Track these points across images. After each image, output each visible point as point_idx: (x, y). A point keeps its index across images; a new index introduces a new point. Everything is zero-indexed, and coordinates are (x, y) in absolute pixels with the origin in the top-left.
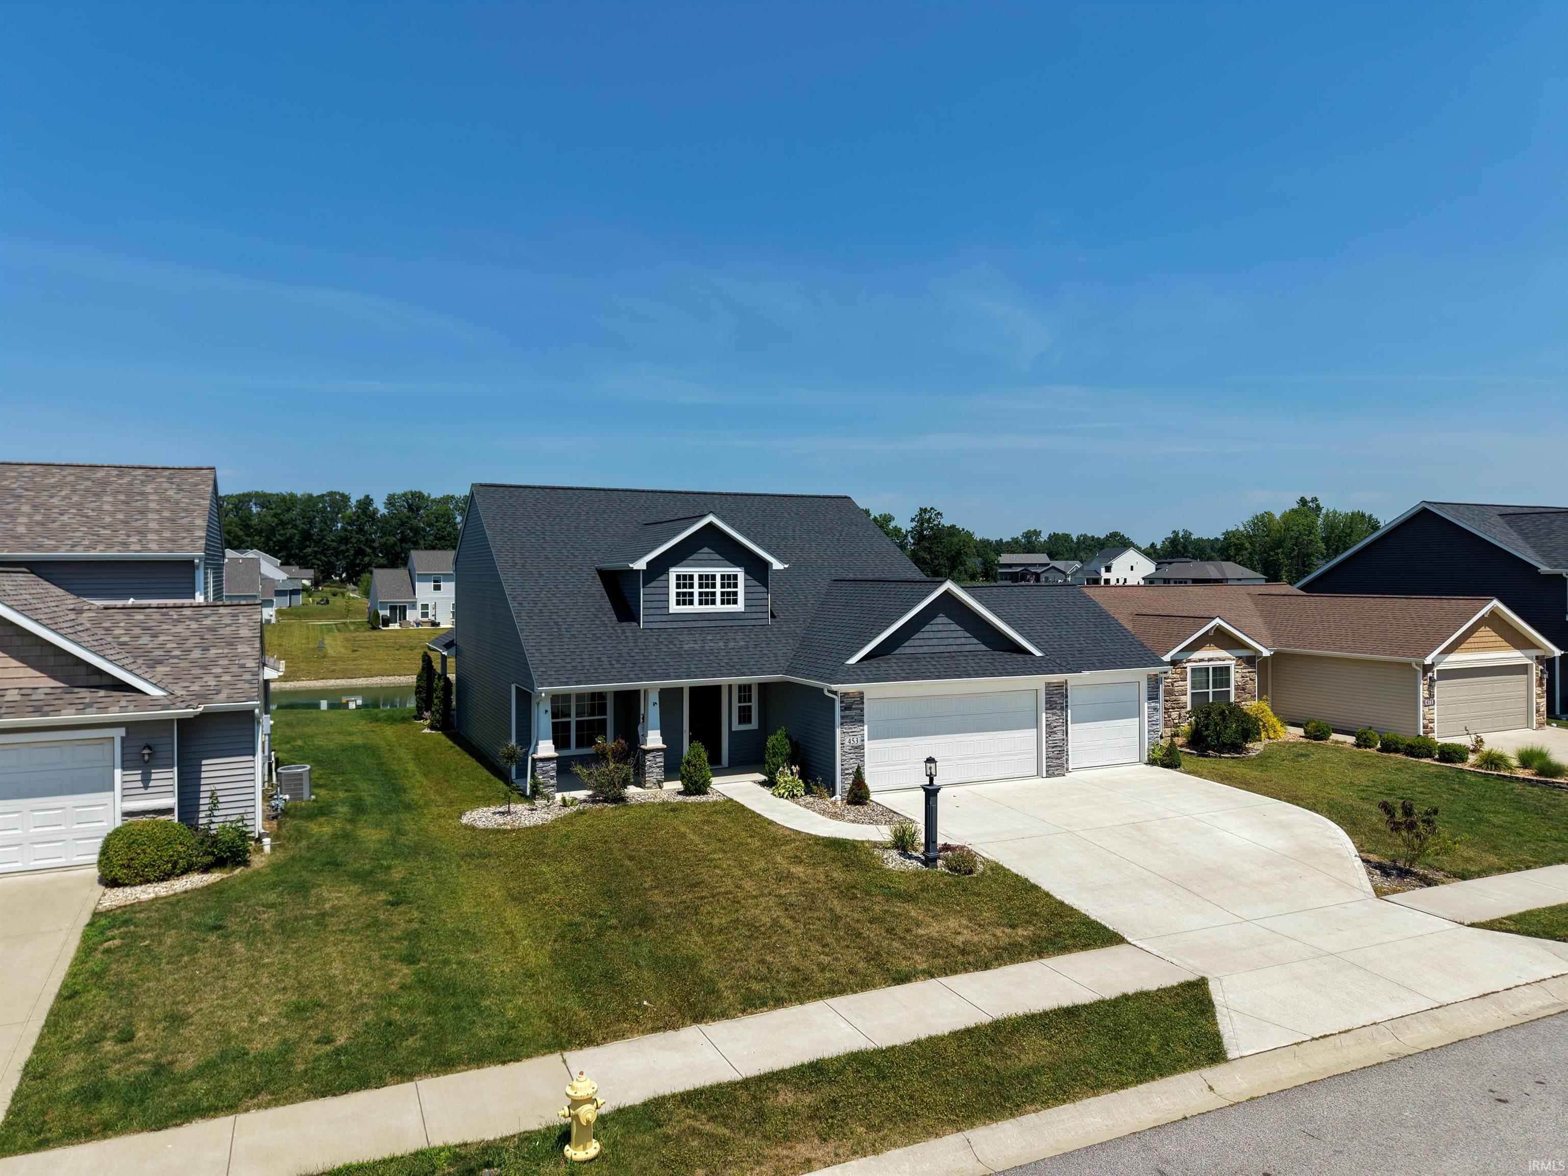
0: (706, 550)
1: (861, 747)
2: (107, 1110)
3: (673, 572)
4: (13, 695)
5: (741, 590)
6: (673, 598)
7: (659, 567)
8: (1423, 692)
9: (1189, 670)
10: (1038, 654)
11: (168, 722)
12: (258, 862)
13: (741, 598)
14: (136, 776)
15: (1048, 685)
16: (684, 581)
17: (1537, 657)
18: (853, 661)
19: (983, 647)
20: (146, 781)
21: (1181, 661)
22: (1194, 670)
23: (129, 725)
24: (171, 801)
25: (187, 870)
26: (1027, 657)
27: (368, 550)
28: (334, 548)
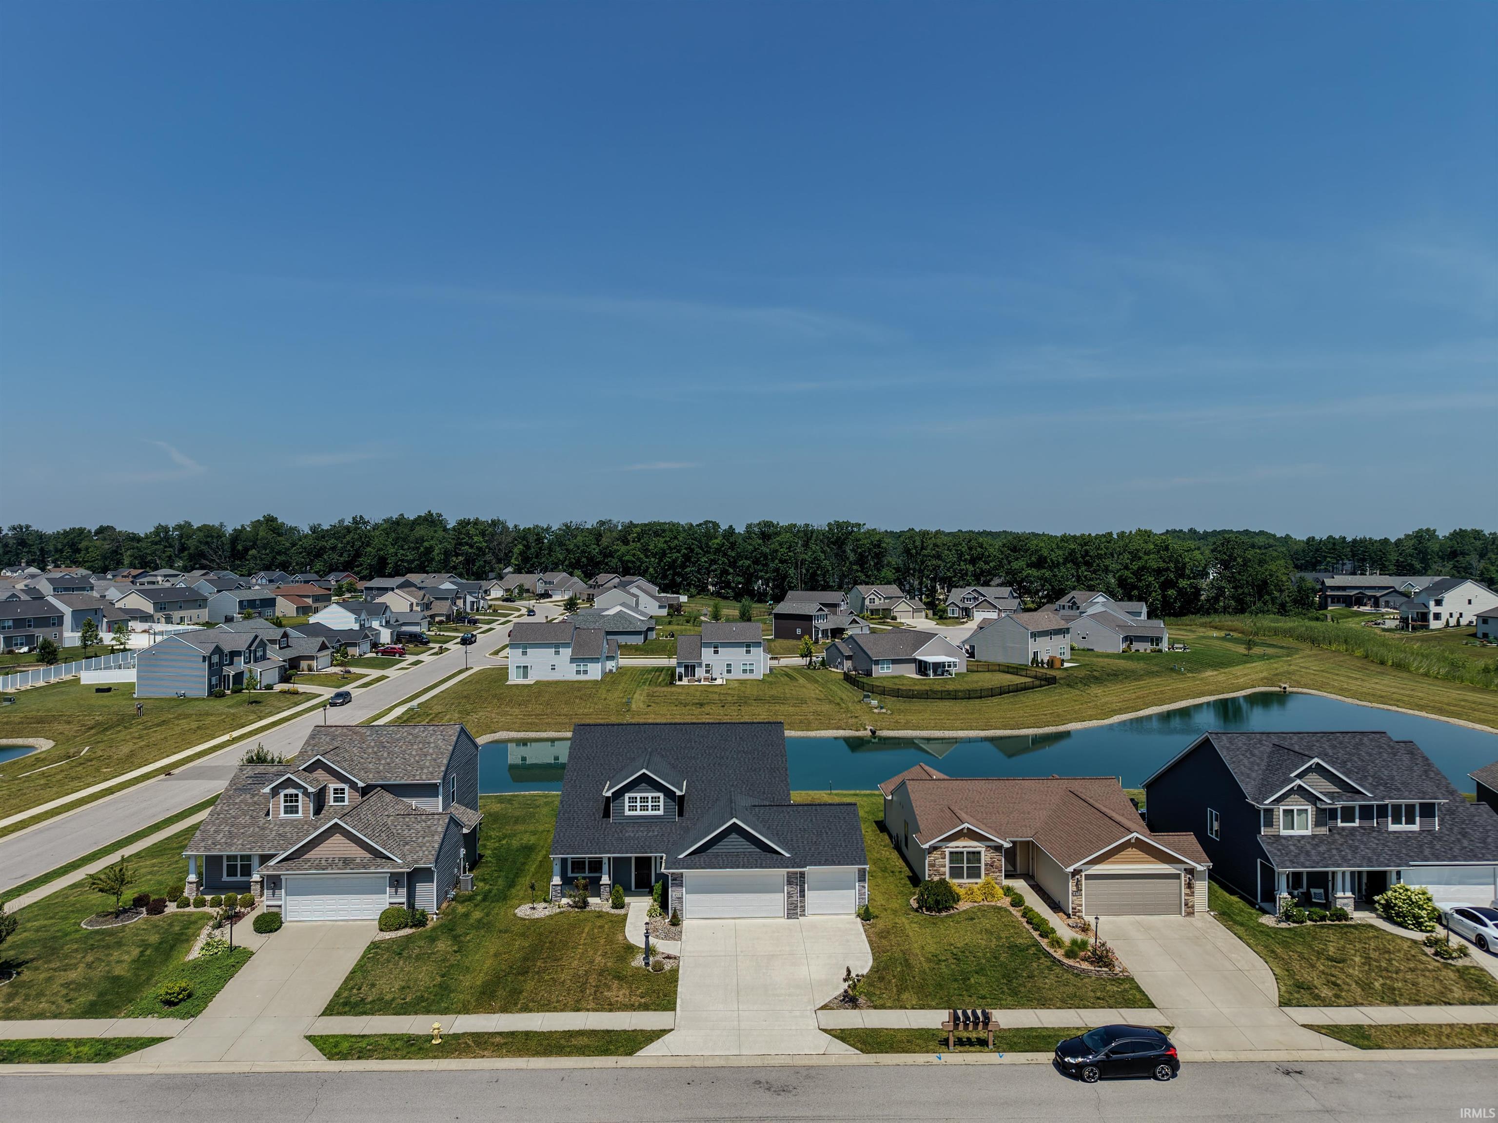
0: (643, 784)
1: (682, 898)
2: (347, 1009)
3: (627, 796)
4: (358, 860)
5: (661, 804)
6: (627, 808)
7: (619, 794)
8: (1072, 887)
9: (947, 854)
10: (787, 855)
11: (403, 873)
12: (430, 925)
13: (662, 807)
14: (393, 890)
15: (788, 873)
16: (633, 800)
17: (1185, 870)
18: (681, 856)
19: (758, 850)
20: (396, 892)
21: (940, 847)
22: (951, 853)
23: (391, 873)
24: (404, 900)
25: (406, 926)
26: (780, 857)
27: (731, 570)
28: (706, 568)
